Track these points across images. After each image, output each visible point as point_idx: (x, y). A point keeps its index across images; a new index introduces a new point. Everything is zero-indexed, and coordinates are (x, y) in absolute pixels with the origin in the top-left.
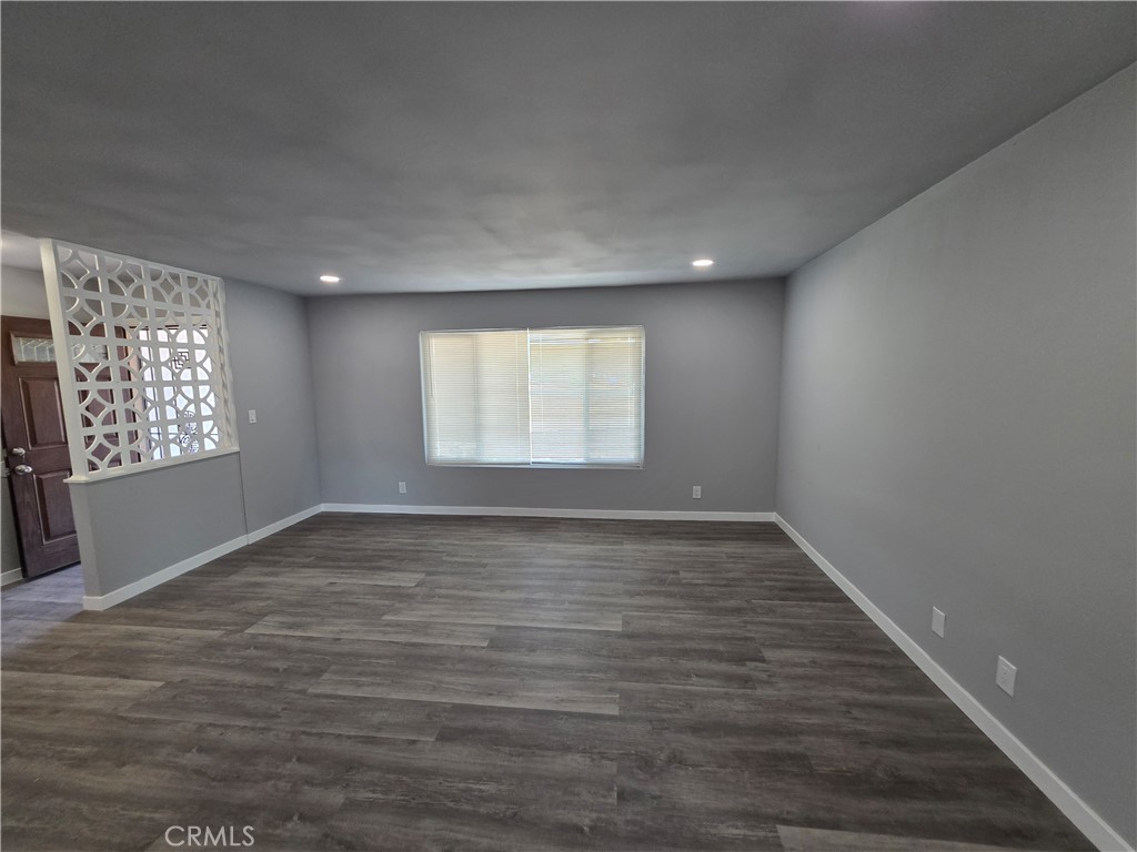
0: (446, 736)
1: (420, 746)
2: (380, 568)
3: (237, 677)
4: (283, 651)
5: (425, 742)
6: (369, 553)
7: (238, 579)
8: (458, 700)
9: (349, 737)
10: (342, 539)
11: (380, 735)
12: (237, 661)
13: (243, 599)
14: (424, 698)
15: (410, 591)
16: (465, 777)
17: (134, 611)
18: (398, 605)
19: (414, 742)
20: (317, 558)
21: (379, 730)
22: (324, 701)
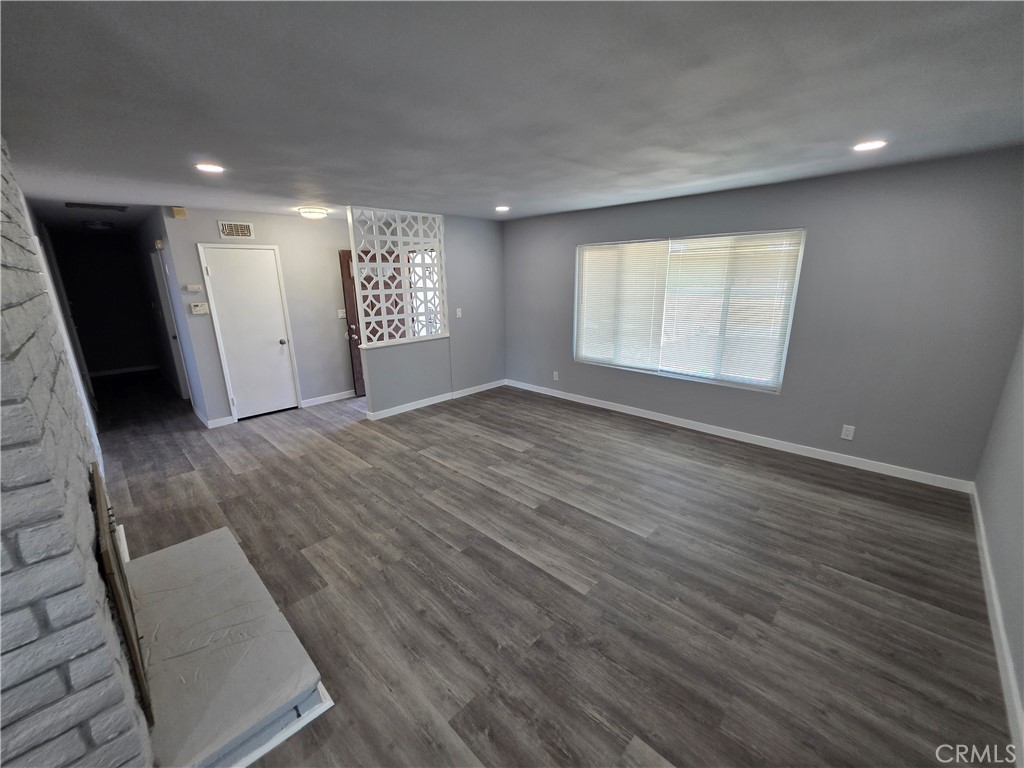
0: (468, 553)
1: (451, 550)
2: (511, 434)
3: (400, 475)
4: (428, 469)
5: (455, 550)
6: (512, 421)
7: (435, 419)
8: (490, 535)
9: (424, 529)
10: (503, 407)
11: (438, 535)
12: (406, 467)
13: (429, 432)
14: (474, 525)
15: (516, 455)
16: (460, 580)
17: (384, 425)
18: (503, 462)
19: (451, 547)
20: (482, 417)
21: (439, 532)
22: (427, 505)
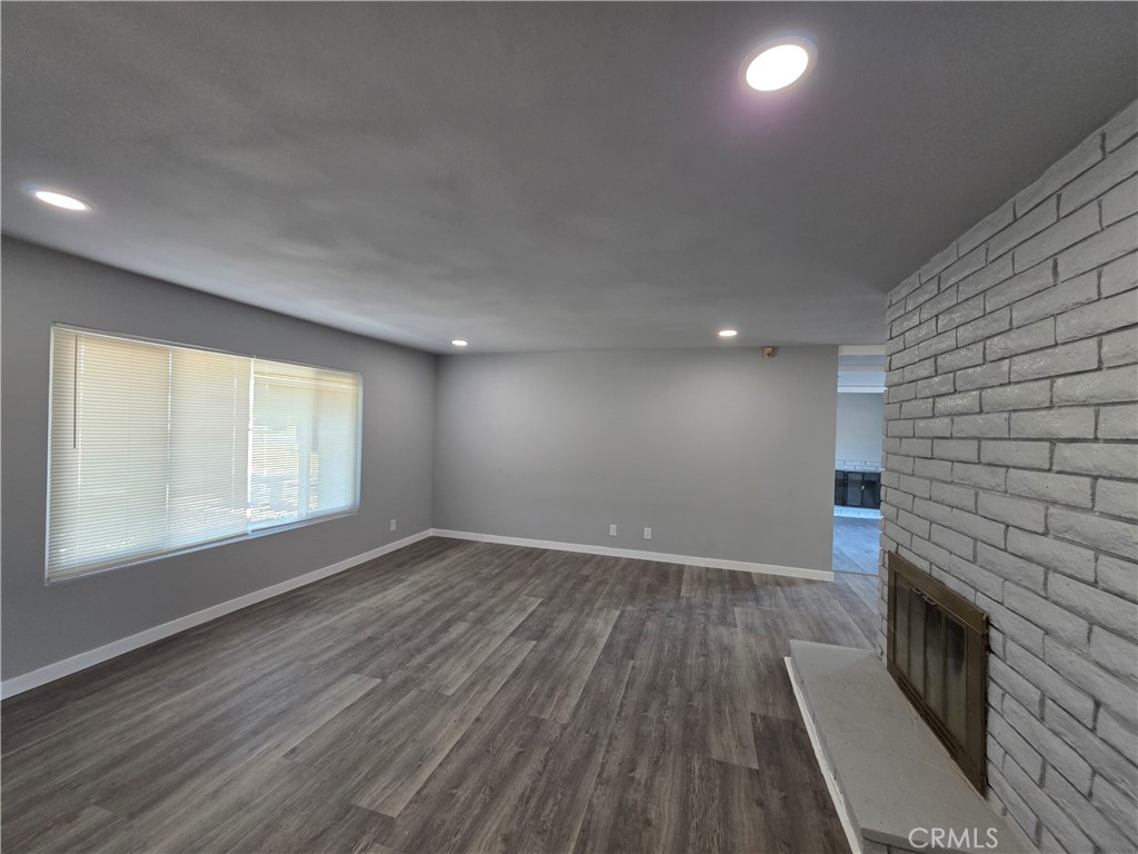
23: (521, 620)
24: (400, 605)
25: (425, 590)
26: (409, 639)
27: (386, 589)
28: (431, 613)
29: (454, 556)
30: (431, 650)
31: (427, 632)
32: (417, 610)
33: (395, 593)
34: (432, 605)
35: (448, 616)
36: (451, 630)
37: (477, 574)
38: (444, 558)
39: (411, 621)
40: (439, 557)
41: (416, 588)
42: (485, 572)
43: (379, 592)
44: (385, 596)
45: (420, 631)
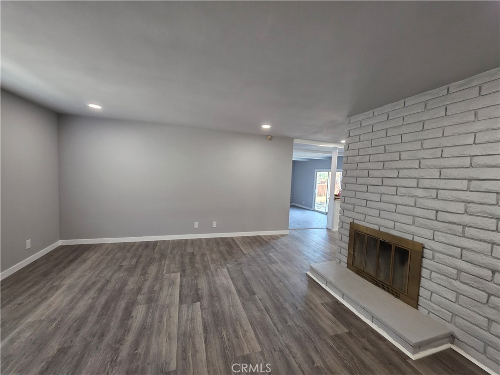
0: (253, 293)
5: (258, 297)
14: (240, 306)
16: (263, 286)
19: (260, 299)
21: (261, 310)
23: (178, 291)
24: (72, 309)
25: (86, 290)
26: (102, 335)
27: (46, 299)
28: (106, 307)
29: (92, 258)
30: (130, 338)
31: (114, 324)
32: (91, 308)
33: (58, 300)
34: (103, 299)
35: (122, 304)
36: (134, 314)
37: (121, 267)
38: (84, 261)
39: (93, 318)
40: (79, 260)
41: (77, 290)
42: (125, 264)
43: (40, 303)
44: (50, 305)
45: (108, 325)
